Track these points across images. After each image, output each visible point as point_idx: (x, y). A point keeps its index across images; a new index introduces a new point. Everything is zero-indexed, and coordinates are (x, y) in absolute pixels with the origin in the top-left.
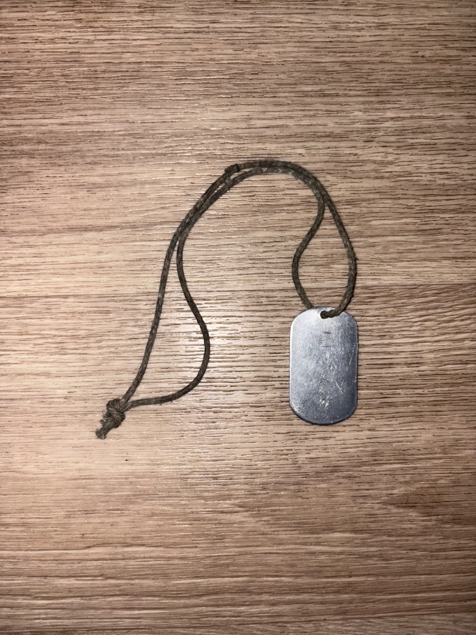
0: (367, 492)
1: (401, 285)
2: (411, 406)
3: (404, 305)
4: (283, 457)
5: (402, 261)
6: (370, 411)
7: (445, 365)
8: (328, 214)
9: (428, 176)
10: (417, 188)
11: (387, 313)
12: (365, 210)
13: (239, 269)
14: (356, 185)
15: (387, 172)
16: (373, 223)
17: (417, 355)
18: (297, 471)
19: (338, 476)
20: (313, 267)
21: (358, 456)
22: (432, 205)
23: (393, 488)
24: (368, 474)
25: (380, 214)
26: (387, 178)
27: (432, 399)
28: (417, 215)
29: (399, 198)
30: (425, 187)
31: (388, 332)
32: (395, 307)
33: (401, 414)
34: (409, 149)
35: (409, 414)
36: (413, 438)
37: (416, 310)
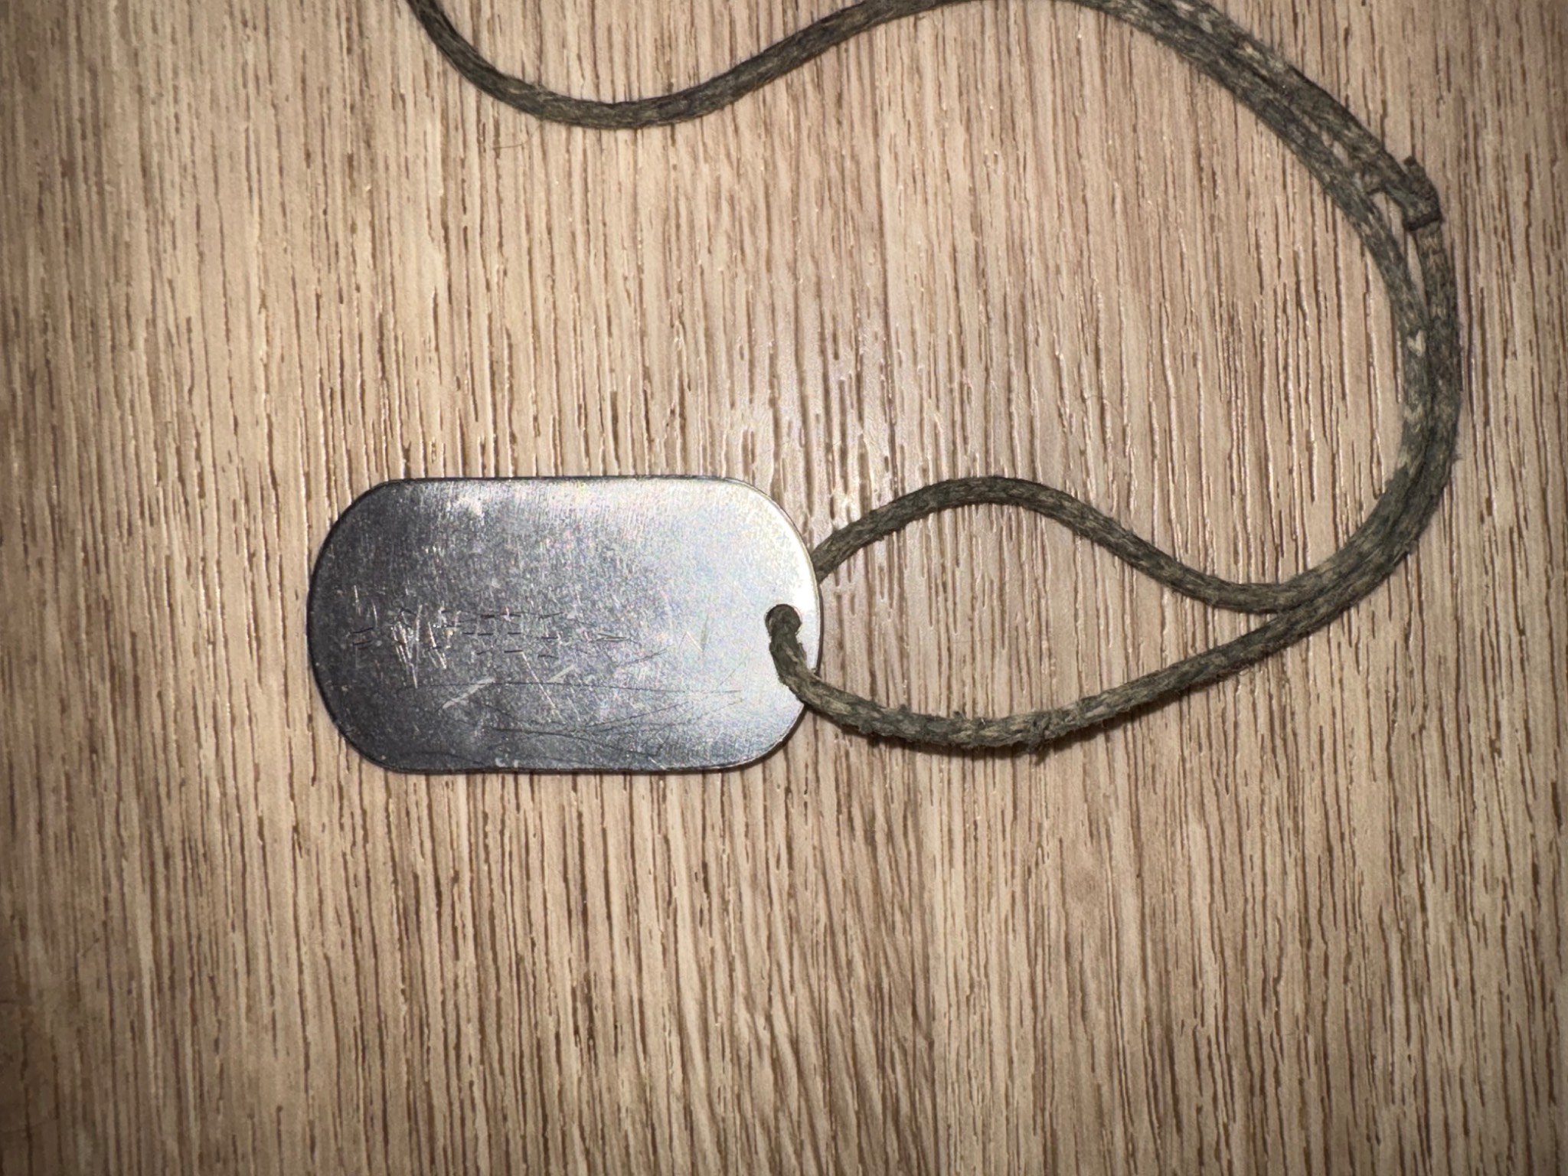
0: (32, 826)
1: (926, 957)
2: (404, 1008)
3: (842, 972)
4: (172, 462)
5: (1032, 962)
6: (380, 830)
7: (587, 1152)
8: (1228, 627)
9: (1412, 1070)
10: (1357, 1020)
11: (805, 896)
12: (1250, 793)
13: (979, 254)
14: (1360, 753)
15: (1421, 887)
16: (1195, 830)
17: (627, 1028)
18: (111, 521)
19: (94, 694)
20: (994, 575)
21: (183, 783)
22: (1284, 1090)
23: (50, 937)
24: (109, 827)
25: (1232, 859)
26: (1397, 891)
27: (439, 1100)
28: (1234, 1022)
29: (1308, 944)
30: (1360, 1056)
31: (725, 902)
32: (830, 930)
33: (368, 963)
34: (1528, 983)
35: (371, 999)
36: (266, 1020)
37: (821, 1026)
